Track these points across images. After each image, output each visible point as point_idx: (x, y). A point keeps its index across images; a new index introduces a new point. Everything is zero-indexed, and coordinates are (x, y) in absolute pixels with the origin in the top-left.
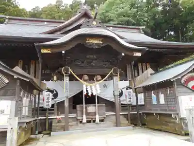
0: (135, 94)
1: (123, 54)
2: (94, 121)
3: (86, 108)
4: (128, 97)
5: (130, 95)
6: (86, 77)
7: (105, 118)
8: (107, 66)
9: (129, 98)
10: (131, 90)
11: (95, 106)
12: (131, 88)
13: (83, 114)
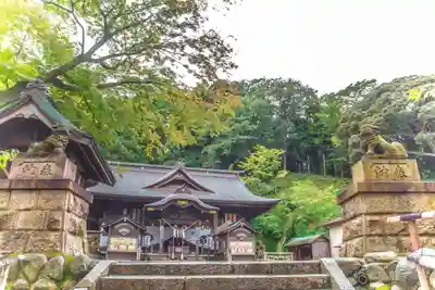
1: (202, 212)
3: (175, 249)
6: (177, 226)
9: (208, 244)
11: (182, 248)
13: (172, 253)
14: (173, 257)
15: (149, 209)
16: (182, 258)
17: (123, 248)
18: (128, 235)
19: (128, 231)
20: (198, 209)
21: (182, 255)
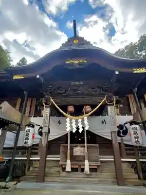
0: (143, 131)
1: (117, 73)
2: (83, 170)
3: (72, 149)
4: (133, 136)
5: (135, 133)
6: (71, 109)
7: (98, 166)
8: (98, 93)
9: (135, 138)
10: (137, 126)
11: (84, 147)
12: (136, 123)
13: (66, 158)
14: (68, 168)
15: (16, 77)
16: (87, 169)
20: (109, 67)
21: (87, 162)
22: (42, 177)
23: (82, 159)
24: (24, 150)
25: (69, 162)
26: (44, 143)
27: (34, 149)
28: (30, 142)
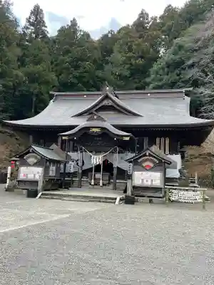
1: (115, 139)
2: (99, 184)
3: (95, 175)
11: (100, 174)
13: (92, 179)
14: (93, 183)
15: (64, 138)
16: (101, 184)
17: (31, 177)
18: (35, 165)
19: (35, 161)
20: (111, 135)
21: (101, 181)
22: (80, 186)
23: (99, 179)
24: (69, 174)
25: (93, 181)
26: (80, 171)
27: (74, 174)
28: (72, 171)
